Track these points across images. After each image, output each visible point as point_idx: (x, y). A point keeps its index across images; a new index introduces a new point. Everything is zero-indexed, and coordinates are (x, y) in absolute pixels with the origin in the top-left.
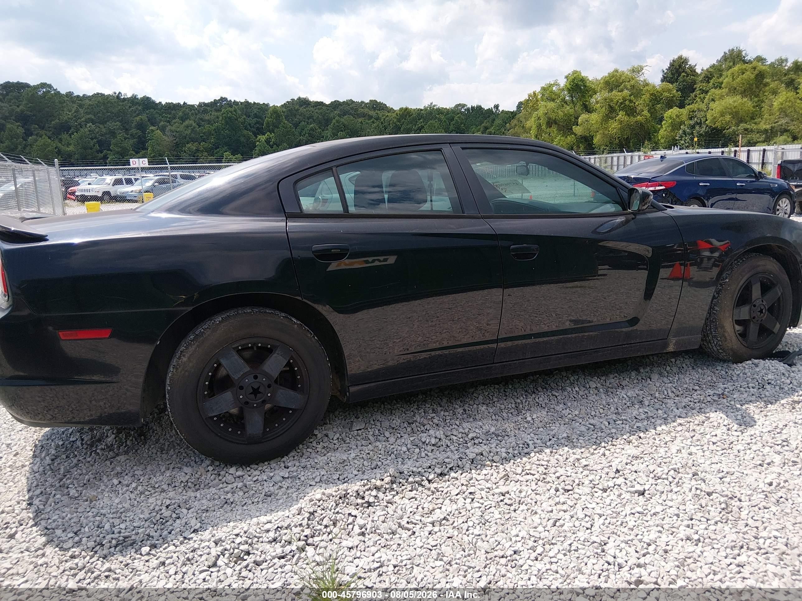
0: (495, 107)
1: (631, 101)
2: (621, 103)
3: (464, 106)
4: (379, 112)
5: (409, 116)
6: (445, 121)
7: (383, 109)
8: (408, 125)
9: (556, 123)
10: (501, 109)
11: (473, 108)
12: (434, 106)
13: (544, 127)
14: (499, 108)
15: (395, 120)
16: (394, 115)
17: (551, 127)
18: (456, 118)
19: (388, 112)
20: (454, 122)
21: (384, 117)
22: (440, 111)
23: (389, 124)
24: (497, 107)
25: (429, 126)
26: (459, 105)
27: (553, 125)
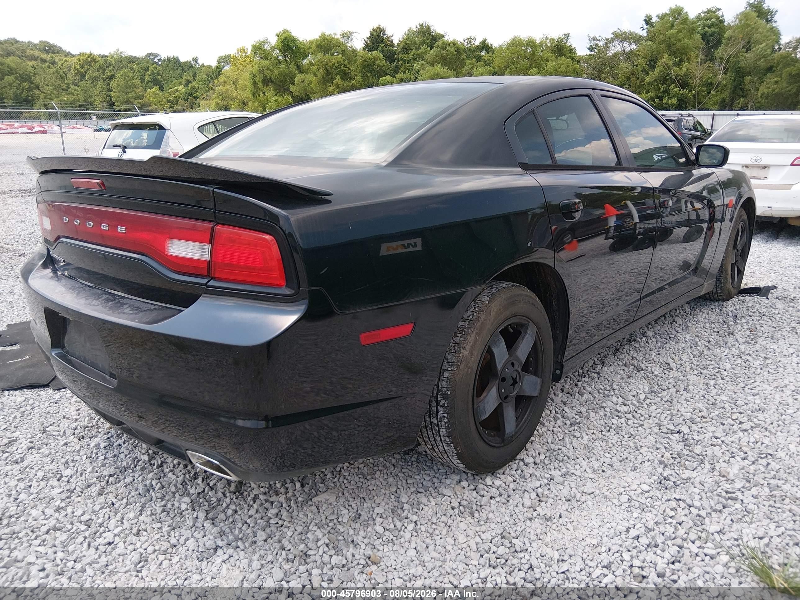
0: (193, 59)
1: (345, 66)
2: (337, 68)
3: (156, 56)
4: (54, 56)
5: (95, 62)
6: (139, 71)
7: (58, 53)
8: (94, 72)
9: (273, 82)
10: (200, 62)
11: (169, 59)
12: (121, 53)
13: (260, 85)
14: (199, 61)
15: (77, 66)
16: (75, 60)
17: (267, 85)
18: (151, 68)
19: (66, 56)
20: (149, 73)
21: (62, 62)
22: (131, 60)
23: (70, 70)
24: (196, 60)
25: (122, 75)
26: (151, 54)
27: (270, 84)
